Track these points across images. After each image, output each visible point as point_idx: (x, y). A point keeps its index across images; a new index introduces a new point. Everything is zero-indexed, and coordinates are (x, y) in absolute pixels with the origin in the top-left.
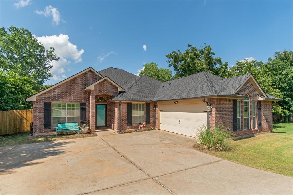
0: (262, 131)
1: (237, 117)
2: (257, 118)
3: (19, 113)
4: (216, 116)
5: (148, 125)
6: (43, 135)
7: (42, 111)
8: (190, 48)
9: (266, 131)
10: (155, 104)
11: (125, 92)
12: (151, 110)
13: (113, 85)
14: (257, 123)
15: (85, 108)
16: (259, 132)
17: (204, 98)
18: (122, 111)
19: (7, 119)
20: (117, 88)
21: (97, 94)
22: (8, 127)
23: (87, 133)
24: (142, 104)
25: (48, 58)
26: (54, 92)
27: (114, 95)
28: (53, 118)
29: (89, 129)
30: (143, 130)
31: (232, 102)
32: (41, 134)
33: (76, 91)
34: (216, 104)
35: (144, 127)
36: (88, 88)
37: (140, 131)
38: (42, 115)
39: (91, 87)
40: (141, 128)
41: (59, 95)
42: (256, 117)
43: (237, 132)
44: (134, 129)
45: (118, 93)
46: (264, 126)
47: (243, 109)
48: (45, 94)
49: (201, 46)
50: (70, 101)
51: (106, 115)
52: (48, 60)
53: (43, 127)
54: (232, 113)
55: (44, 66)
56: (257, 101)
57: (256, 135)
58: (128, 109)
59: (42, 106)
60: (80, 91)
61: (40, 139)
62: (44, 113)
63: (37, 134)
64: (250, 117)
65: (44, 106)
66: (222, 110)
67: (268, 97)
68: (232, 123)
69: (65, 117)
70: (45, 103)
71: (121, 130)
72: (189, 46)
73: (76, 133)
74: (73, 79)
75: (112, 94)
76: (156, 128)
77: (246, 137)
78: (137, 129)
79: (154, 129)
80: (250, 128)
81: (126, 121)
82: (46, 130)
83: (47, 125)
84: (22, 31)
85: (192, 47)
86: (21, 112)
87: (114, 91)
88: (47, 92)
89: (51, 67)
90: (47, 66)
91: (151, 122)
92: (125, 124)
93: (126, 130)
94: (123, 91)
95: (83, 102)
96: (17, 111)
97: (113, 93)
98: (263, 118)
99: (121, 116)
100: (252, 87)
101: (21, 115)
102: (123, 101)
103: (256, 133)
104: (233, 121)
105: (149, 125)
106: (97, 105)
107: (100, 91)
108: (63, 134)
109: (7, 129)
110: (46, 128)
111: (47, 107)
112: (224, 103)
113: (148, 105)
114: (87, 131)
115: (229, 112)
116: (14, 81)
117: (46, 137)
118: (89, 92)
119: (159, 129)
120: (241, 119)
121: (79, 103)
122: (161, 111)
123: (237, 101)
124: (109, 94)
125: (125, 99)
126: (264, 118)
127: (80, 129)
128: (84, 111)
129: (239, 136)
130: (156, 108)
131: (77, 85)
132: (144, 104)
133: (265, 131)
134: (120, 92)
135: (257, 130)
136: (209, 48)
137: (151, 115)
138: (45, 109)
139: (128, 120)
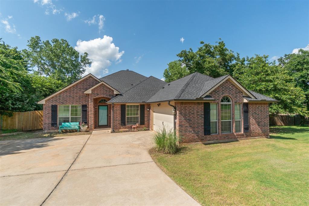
0: (251, 136)
1: (210, 121)
2: (243, 122)
3: (39, 113)
4: (180, 120)
5: (142, 125)
6: (51, 132)
7: (51, 112)
8: (203, 45)
9: (258, 136)
10: (149, 106)
11: (121, 95)
12: (145, 111)
13: (110, 89)
14: (243, 127)
15: (86, 109)
16: (246, 137)
17: (169, 102)
18: (115, 112)
19: (30, 118)
20: (113, 91)
21: (95, 97)
22: (31, 124)
23: (86, 131)
24: (137, 105)
25: (82, 63)
26: (60, 96)
27: (110, 98)
28: (59, 118)
29: (88, 128)
30: (136, 130)
31: (203, 105)
32: (49, 131)
33: (78, 95)
34: (180, 108)
35: (137, 127)
36: (86, 92)
37: (132, 131)
38: (50, 115)
39: (89, 91)
40: (134, 128)
41: (64, 99)
42: (242, 120)
43: (210, 136)
44: (127, 129)
45: (115, 95)
46: (254, 130)
47: (219, 112)
48: (53, 98)
49: (216, 42)
50: (73, 103)
51: (108, 115)
52: (82, 64)
53: (51, 125)
54: (203, 117)
55: (79, 70)
56: (242, 103)
57: (240, 140)
58: (121, 110)
59: (50, 108)
60: (82, 95)
61: (45, 135)
62: (52, 113)
63: (46, 131)
64: (232, 121)
65: (52, 108)
66: (188, 114)
67: (256, 99)
68: (203, 127)
69: (69, 117)
70: (52, 106)
71: (115, 130)
72: (202, 43)
73: (76, 131)
74: (75, 85)
75: (108, 97)
76: (150, 129)
77: (224, 141)
78: (130, 129)
79: (149, 130)
80: (233, 132)
81: (120, 122)
82: (53, 128)
83: (54, 123)
84: (61, 42)
85: (205, 44)
86: (40, 113)
87: (111, 93)
88: (54, 96)
89: (84, 71)
90: (81, 70)
91: (146, 123)
92: (118, 124)
93: (120, 130)
94: (119, 93)
95: (84, 104)
96: (38, 112)
97: (110, 95)
98: (252, 121)
99: (115, 117)
100: (235, 88)
101: (41, 114)
102: (115, 103)
103: (240, 138)
104: (204, 124)
105: (144, 125)
106: (100, 107)
107: (98, 94)
108: (66, 132)
109: (30, 126)
110: (53, 126)
111: (54, 109)
112: (191, 106)
113: (142, 107)
114: (86, 130)
115: (198, 115)
116: (49, 85)
117: (51, 133)
118: (88, 95)
119: (152, 130)
120: (218, 122)
121: (81, 105)
122: (154, 112)
123: (210, 104)
124: (106, 97)
125: (117, 102)
126: (254, 121)
127: (80, 128)
128: (84, 112)
129: (214, 140)
130: (150, 110)
131: (79, 89)
132: (139, 105)
133: (256, 136)
134: (117, 95)
135: (242, 135)
136: (222, 44)
137: (145, 116)
138: (52, 111)
139: (121, 121)
